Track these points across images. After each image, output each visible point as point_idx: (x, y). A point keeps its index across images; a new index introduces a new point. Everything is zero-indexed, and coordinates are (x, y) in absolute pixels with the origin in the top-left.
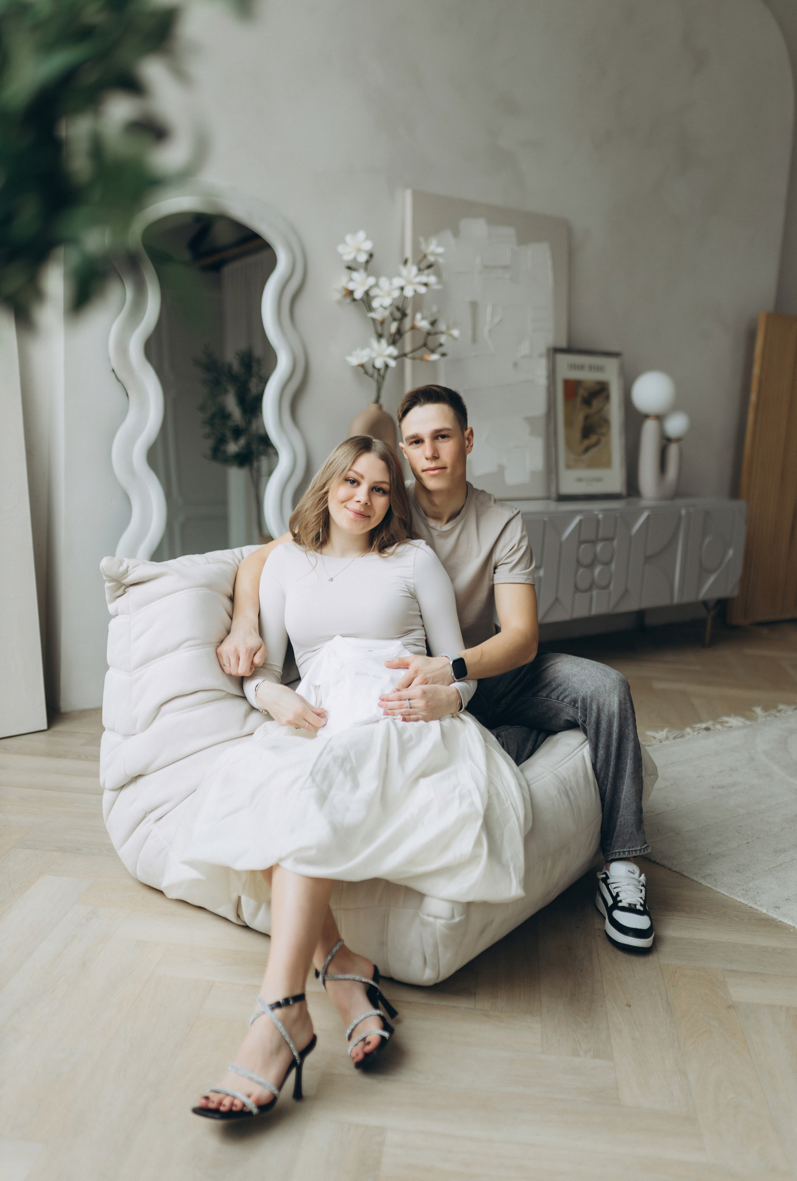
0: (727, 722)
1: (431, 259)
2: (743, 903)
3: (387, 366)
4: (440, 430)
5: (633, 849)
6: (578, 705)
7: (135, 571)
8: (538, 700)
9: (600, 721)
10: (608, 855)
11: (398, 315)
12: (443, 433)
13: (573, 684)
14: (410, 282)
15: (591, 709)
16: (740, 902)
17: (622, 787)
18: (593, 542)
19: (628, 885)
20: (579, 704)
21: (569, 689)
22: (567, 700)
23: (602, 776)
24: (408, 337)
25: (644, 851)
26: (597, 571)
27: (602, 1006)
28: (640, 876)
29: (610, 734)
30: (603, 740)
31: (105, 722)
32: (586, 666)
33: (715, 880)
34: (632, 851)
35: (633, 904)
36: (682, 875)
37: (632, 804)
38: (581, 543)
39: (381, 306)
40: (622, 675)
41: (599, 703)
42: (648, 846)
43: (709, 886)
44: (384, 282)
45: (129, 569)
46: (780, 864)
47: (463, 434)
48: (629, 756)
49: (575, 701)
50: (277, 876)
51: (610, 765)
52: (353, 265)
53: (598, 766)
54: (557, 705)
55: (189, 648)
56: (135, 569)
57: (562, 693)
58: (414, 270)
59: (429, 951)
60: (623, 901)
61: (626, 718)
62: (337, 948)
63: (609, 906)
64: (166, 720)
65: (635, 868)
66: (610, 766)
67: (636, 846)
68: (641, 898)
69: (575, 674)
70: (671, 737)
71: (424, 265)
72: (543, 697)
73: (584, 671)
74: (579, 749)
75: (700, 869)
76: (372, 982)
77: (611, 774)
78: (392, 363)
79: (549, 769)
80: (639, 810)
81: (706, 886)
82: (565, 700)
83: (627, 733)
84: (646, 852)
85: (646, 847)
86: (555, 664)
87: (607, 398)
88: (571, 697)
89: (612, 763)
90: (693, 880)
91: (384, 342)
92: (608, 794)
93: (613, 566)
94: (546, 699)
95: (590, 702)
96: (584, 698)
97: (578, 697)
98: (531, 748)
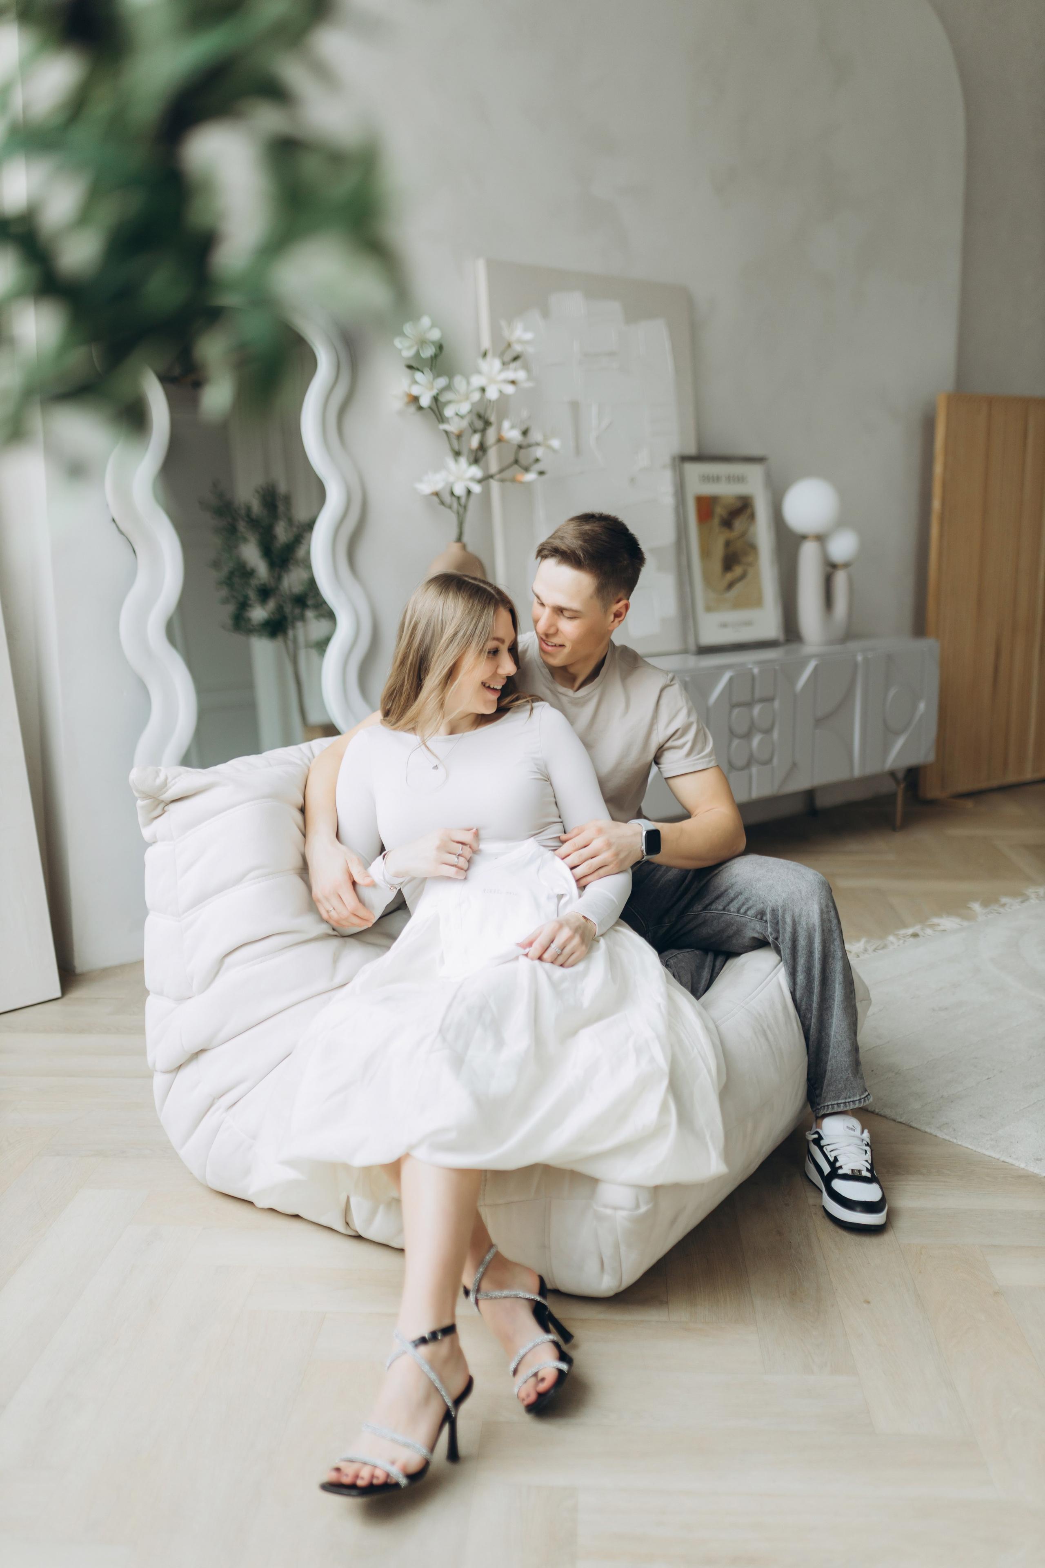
0: (938, 925)
1: (518, 348)
2: (994, 1156)
3: (469, 492)
5: (849, 1100)
6: (767, 918)
7: (177, 783)
9: (797, 937)
10: (818, 1109)
11: (479, 424)
13: (757, 891)
14: (492, 381)
15: (784, 923)
16: (989, 1156)
17: (830, 1021)
18: (749, 705)
19: (848, 1146)
21: (753, 899)
22: (752, 912)
24: (492, 454)
25: (865, 1101)
26: (756, 741)
27: (833, 1306)
28: (862, 1132)
29: (810, 953)
30: (801, 961)
31: (149, 984)
32: (773, 866)
33: (954, 1130)
34: (848, 1102)
35: (856, 1170)
36: (911, 1127)
37: (845, 1042)
38: (733, 706)
39: (457, 414)
40: (821, 875)
41: (793, 914)
42: (869, 1095)
43: (947, 1138)
44: (459, 383)
45: (168, 781)
46: (1034, 1103)
48: (837, 979)
49: (762, 913)
50: (406, 1171)
51: (813, 993)
52: (416, 363)
53: (798, 995)
54: (738, 919)
55: (257, 880)
56: (176, 780)
57: (743, 904)
58: (497, 364)
59: (607, 1252)
60: (843, 1167)
61: (830, 931)
62: (488, 1257)
63: (825, 1175)
64: (232, 974)
65: (854, 1123)
66: (813, 995)
67: (854, 1095)
68: (867, 1161)
69: (759, 878)
70: (870, 949)
71: (508, 356)
73: (770, 874)
74: (772, 974)
75: (933, 1117)
76: (538, 1298)
77: (815, 1005)
78: (476, 489)
79: (740, 1002)
80: (855, 1049)
81: (943, 1139)
82: (749, 913)
83: (832, 950)
84: (867, 1102)
85: (867, 1096)
87: (752, 517)
88: (757, 909)
89: (816, 990)
90: (925, 1132)
91: (463, 460)
92: (813, 1031)
93: (775, 734)
94: (723, 912)
95: (782, 914)
96: (775, 908)
97: (767, 908)
98: (709, 977)
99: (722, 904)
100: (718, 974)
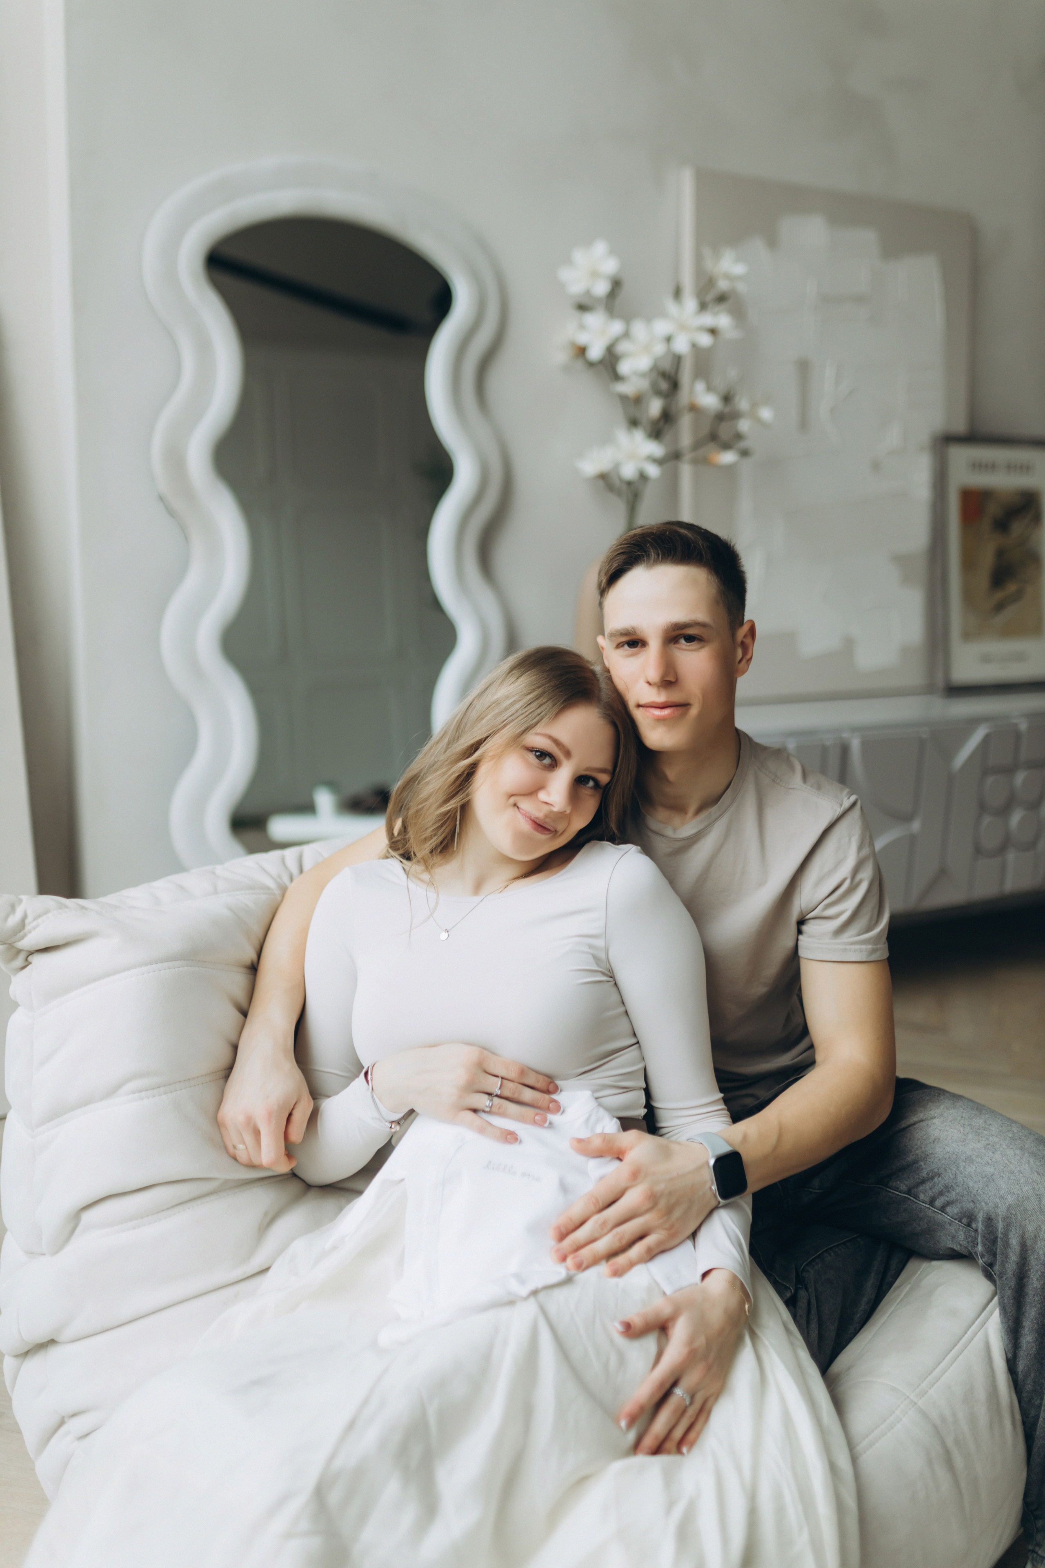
1: (723, 285)
3: (643, 477)
4: (686, 626)
6: (977, 1226)
7: (38, 925)
8: (890, 1194)
9: (1027, 1271)
11: (664, 385)
12: (690, 631)
13: (965, 1179)
14: (683, 327)
15: (1007, 1245)
18: (1009, 771)
20: (980, 1226)
21: (958, 1190)
22: (952, 1210)
23: (1029, 1387)
24: (684, 424)
26: (1016, 818)
32: (996, 1139)
38: (987, 772)
39: (635, 371)
41: (1024, 1233)
44: (639, 329)
45: (27, 921)
47: (733, 635)
49: (968, 1218)
52: (586, 301)
53: (1021, 1366)
54: (930, 1213)
55: (137, 1095)
56: (40, 920)
57: (941, 1193)
58: (690, 304)
71: (711, 296)
72: (900, 1192)
74: (977, 1323)
78: (653, 471)
79: (908, 1394)
82: (948, 1209)
86: (926, 1119)
87: (1037, 518)
88: (962, 1208)
91: (640, 433)
93: (1043, 811)
94: (907, 1196)
95: (1003, 1230)
96: (993, 1216)
97: (979, 1212)
98: (873, 1296)
99: (906, 1182)
100: (891, 1285)
